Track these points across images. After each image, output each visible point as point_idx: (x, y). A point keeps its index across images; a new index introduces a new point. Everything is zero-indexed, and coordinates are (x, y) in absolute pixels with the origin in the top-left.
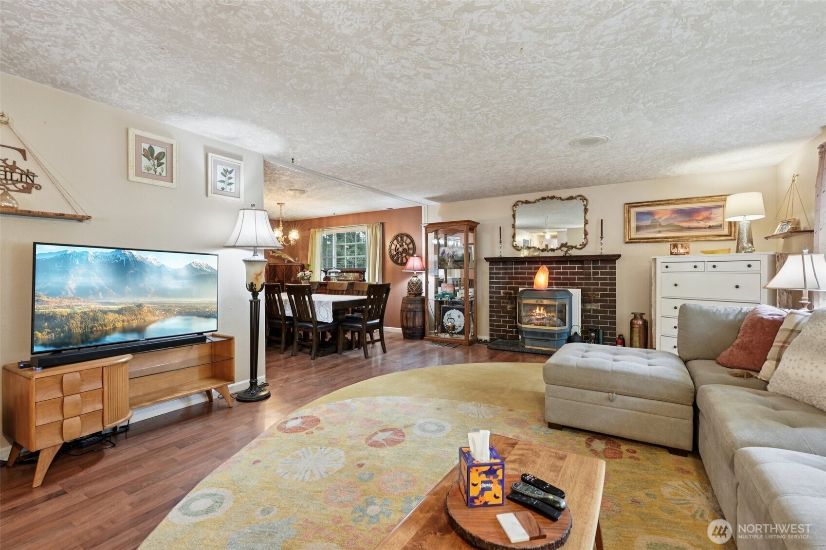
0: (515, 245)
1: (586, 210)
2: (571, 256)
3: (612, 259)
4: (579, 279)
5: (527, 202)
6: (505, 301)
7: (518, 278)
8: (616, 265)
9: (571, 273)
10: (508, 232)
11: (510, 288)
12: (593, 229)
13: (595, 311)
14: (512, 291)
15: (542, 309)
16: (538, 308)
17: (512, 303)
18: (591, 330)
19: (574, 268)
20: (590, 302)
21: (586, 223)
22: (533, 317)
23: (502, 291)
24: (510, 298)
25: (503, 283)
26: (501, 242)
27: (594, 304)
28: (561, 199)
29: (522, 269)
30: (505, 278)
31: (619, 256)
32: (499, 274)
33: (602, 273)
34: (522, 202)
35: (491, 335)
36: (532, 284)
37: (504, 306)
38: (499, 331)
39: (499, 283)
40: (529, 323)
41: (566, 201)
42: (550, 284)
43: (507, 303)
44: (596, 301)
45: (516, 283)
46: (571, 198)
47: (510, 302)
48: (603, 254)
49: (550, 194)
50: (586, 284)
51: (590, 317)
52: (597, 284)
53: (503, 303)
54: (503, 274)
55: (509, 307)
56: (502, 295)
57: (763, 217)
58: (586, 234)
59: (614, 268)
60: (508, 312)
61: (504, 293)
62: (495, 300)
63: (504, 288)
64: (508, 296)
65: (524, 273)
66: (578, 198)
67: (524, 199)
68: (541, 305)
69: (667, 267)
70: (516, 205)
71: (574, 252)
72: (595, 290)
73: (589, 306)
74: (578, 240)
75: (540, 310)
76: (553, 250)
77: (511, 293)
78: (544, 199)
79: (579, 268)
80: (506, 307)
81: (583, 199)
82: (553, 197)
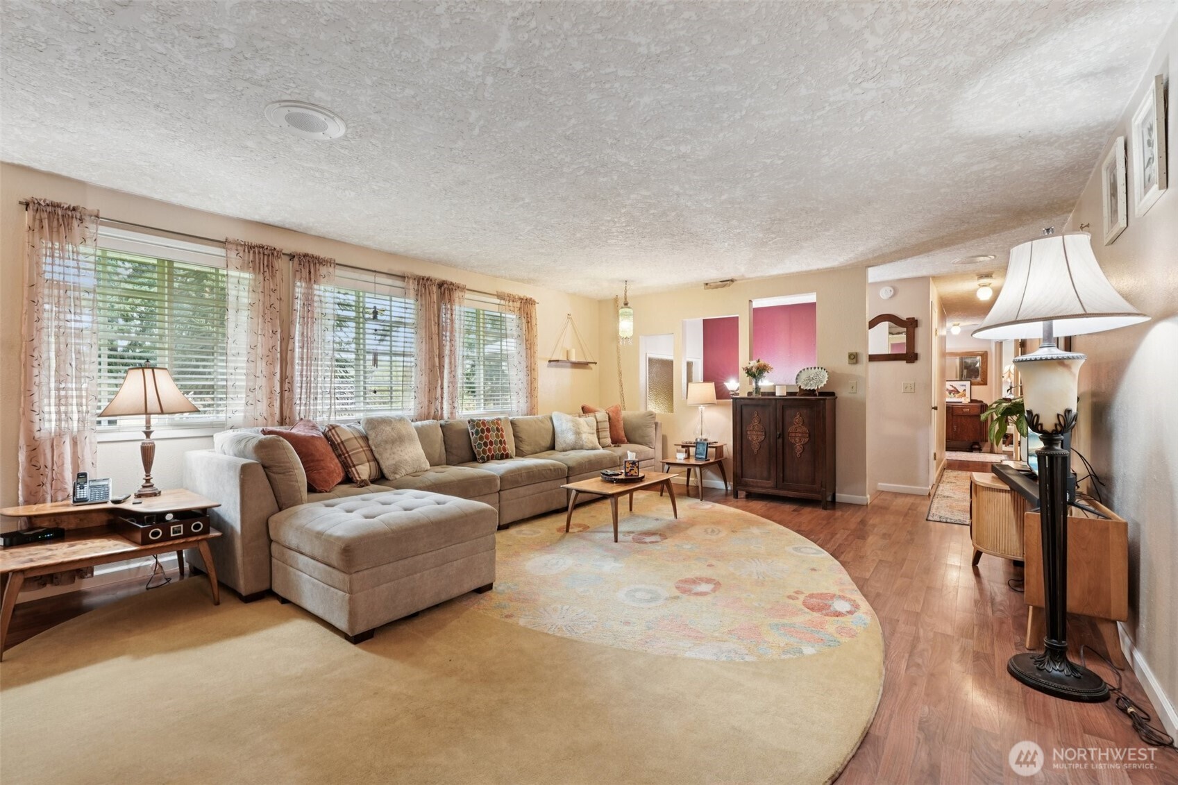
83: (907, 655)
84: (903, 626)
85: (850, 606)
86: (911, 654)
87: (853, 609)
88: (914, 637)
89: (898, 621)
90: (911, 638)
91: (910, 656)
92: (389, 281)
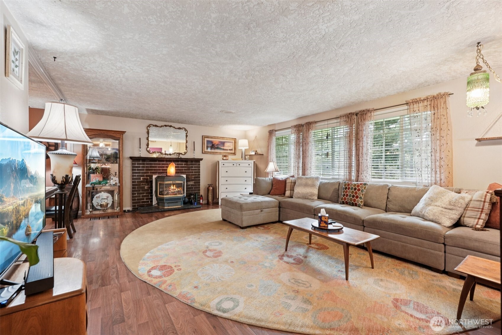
0: (148, 150)
1: (187, 136)
2: (181, 158)
3: (198, 161)
4: (185, 170)
5: (156, 126)
6: (144, 184)
7: (152, 170)
8: (200, 163)
9: (181, 167)
10: (144, 142)
11: (147, 176)
12: (190, 146)
13: (192, 185)
14: (148, 178)
15: (174, 186)
16: (172, 186)
17: (148, 185)
18: (191, 194)
19: (182, 164)
20: (190, 181)
21: (187, 142)
22: (170, 191)
23: (141, 178)
24: (147, 182)
25: (142, 173)
26: (140, 148)
27: (191, 182)
28: (174, 127)
29: (154, 164)
30: (143, 170)
31: (202, 159)
32: (140, 167)
33: (195, 167)
34: (154, 126)
35: (133, 206)
36: (166, 173)
37: (143, 187)
38: (140, 202)
39: (140, 173)
40: (167, 194)
41: (177, 129)
42: (176, 173)
43: (145, 185)
44: (192, 180)
45: (151, 173)
46: (180, 128)
47: (147, 184)
48: (195, 158)
49: (170, 124)
50: (188, 172)
51: (190, 188)
52: (192, 172)
53: (142, 185)
54: (142, 167)
55: (146, 187)
56: (142, 180)
57: (248, 148)
58: (186, 147)
59: (199, 165)
60: (146, 190)
61: (143, 179)
62: (136, 183)
63: (143, 176)
64: (145, 180)
65: (156, 167)
66: (184, 129)
67: (154, 124)
68: (173, 184)
69: (224, 165)
70: (149, 126)
71: (182, 156)
72: (192, 175)
73: (189, 183)
74: (183, 150)
75: (173, 186)
76: (170, 154)
77: (148, 179)
78: (166, 126)
79: (185, 164)
80: (144, 187)
81: (186, 130)
82: (171, 126)
83: (119, 270)
84: (126, 281)
85: (152, 274)
86: (117, 271)
87: (150, 274)
88: (119, 278)
89: (129, 282)
90: (120, 277)
91: (117, 270)
92: (335, 121)
